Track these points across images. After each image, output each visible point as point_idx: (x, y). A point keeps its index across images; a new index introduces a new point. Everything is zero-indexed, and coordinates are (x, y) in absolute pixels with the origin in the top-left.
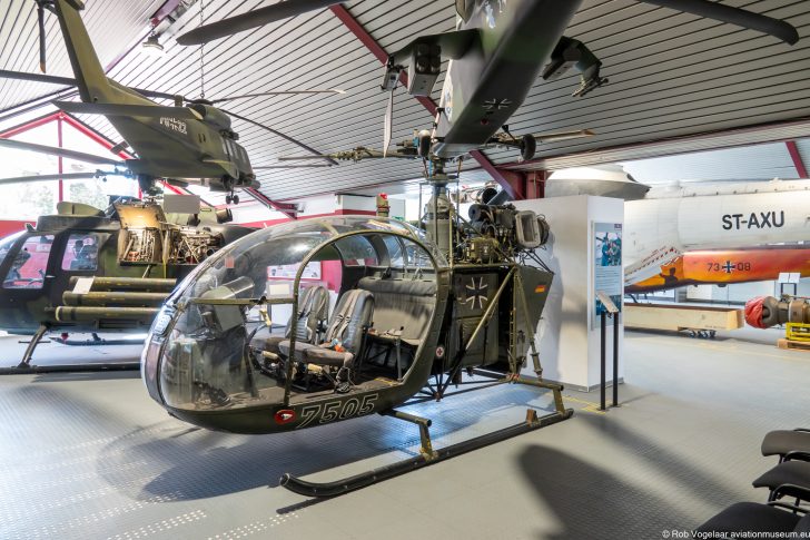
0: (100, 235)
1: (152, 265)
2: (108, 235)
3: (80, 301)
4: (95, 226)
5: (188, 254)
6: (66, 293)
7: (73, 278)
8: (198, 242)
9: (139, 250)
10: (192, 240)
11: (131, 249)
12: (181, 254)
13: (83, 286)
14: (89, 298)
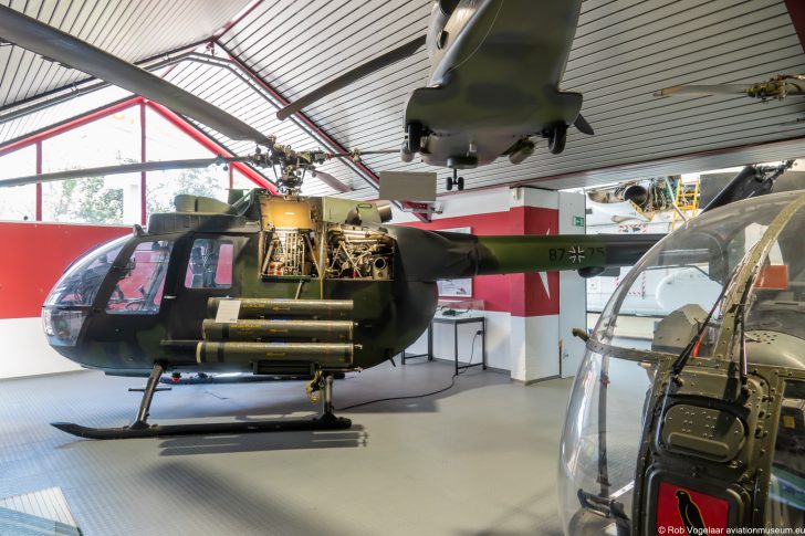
0: (235, 239)
1: (305, 281)
2: (245, 240)
3: (226, 334)
4: (228, 227)
5: (345, 266)
6: (207, 322)
7: (211, 300)
8: (359, 250)
9: (283, 260)
10: (351, 246)
11: (271, 259)
12: (337, 266)
13: (228, 312)
14: (239, 330)
